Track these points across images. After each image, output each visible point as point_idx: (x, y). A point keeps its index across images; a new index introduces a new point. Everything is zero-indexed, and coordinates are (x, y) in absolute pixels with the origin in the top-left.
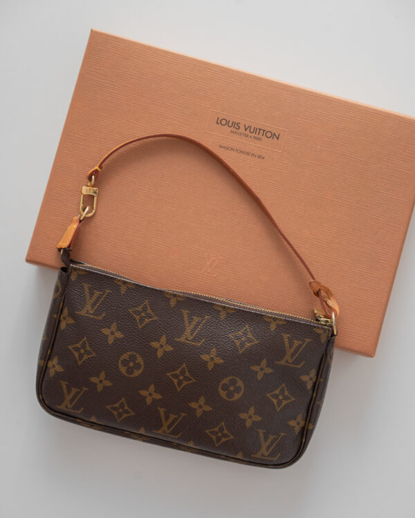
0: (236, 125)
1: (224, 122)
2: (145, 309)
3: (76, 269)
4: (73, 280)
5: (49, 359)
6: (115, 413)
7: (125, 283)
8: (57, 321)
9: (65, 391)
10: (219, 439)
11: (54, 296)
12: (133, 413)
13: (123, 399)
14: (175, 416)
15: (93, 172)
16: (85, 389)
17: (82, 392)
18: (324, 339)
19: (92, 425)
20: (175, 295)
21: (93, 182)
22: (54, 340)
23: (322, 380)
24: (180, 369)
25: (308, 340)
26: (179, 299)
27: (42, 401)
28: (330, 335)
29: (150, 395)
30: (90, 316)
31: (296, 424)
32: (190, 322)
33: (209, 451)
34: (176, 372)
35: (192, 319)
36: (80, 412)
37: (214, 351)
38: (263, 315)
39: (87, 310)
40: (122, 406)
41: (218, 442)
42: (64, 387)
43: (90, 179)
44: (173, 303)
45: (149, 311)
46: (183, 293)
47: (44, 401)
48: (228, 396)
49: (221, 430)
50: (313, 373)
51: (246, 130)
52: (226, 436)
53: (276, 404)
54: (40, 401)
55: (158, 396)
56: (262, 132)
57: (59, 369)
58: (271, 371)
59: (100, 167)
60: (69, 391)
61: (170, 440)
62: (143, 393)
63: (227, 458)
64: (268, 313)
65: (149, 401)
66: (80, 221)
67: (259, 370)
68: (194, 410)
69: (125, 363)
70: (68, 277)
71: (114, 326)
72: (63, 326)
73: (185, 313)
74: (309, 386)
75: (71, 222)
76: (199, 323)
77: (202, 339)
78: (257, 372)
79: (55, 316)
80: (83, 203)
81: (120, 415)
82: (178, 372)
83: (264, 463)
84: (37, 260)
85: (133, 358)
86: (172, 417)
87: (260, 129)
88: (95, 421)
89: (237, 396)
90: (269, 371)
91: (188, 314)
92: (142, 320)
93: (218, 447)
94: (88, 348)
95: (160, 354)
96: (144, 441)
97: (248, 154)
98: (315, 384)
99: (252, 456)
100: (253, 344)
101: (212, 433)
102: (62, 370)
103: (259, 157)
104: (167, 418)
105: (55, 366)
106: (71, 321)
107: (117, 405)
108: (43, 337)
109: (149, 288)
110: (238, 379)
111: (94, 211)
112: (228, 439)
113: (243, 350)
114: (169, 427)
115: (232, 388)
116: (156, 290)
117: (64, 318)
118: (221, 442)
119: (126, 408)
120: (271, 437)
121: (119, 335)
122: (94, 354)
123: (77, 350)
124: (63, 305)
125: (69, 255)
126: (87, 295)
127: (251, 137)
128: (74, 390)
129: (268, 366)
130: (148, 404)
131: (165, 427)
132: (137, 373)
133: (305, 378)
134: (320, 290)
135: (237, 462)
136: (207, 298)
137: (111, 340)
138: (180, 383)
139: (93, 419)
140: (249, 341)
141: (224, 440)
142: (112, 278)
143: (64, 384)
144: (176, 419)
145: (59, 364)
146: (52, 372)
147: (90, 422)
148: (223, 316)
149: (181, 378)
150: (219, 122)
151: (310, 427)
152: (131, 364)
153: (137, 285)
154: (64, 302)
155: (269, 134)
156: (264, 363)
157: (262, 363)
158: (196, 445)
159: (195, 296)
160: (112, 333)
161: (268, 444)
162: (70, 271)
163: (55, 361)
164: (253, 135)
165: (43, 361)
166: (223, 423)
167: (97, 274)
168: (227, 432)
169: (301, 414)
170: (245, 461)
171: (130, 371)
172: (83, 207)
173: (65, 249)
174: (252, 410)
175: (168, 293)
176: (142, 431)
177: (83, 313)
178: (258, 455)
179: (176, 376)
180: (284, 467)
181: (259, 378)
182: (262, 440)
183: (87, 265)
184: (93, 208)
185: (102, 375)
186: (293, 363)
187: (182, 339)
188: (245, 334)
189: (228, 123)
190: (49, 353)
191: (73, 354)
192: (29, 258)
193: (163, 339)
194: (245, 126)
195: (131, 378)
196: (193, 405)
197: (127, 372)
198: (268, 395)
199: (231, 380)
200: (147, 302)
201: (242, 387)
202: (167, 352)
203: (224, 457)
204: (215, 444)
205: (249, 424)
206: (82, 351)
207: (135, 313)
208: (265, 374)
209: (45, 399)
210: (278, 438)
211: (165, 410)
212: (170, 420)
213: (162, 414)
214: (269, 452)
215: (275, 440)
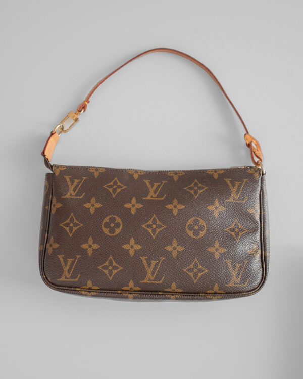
2: (115, 183)
4: (57, 175)
5: (47, 243)
6: (106, 272)
7: (97, 170)
8: (49, 211)
9: (63, 263)
10: (196, 275)
13: (111, 257)
14: (155, 262)
16: (78, 257)
17: (76, 261)
18: (257, 177)
24: (152, 220)
25: (246, 180)
26: (140, 174)
27: (46, 280)
28: (261, 174)
29: (132, 247)
30: (73, 197)
32: (152, 187)
34: (149, 223)
35: (153, 184)
36: (77, 280)
37: (175, 201)
39: (70, 193)
40: (111, 264)
41: (195, 278)
42: (62, 260)
44: (136, 177)
45: (119, 184)
48: (194, 234)
49: (196, 266)
50: (256, 206)
53: (234, 235)
54: (44, 279)
55: (138, 247)
57: (56, 245)
58: (224, 209)
60: (66, 262)
62: (126, 247)
65: (132, 252)
67: (214, 209)
68: (170, 252)
69: (107, 225)
72: (54, 211)
73: (147, 182)
74: (256, 218)
76: (159, 186)
77: (164, 195)
78: (213, 211)
79: (47, 207)
81: (111, 272)
85: (112, 220)
86: (153, 263)
88: (91, 287)
89: (202, 234)
90: (222, 209)
91: (149, 182)
92: (114, 191)
93: (197, 283)
94: (76, 221)
95: (133, 212)
98: (260, 216)
99: (226, 285)
100: (204, 190)
101: (189, 270)
102: (58, 246)
104: (149, 264)
105: (53, 245)
106: (59, 205)
107: (107, 264)
110: (199, 219)
112: (203, 273)
113: (197, 196)
114: (153, 273)
115: (196, 228)
117: (54, 206)
118: (198, 277)
119: (115, 264)
120: (238, 265)
121: (98, 205)
122: (81, 225)
123: (67, 225)
124: (52, 197)
128: (70, 260)
129: (220, 204)
130: (132, 256)
131: (149, 275)
132: (118, 231)
133: (251, 211)
134: (251, 142)
137: (93, 211)
138: (154, 231)
139: (90, 284)
140: (201, 188)
141: (200, 275)
143: (61, 257)
144: (157, 264)
145: (55, 242)
146: (50, 251)
147: (88, 289)
148: (175, 178)
149: (154, 226)
152: (112, 225)
154: (52, 194)
156: (217, 203)
157: (215, 203)
160: (93, 205)
161: (236, 272)
163: (51, 241)
165: (42, 246)
166: (196, 260)
168: (201, 267)
174: (217, 244)
176: (131, 285)
178: (232, 284)
179: (149, 226)
181: (216, 216)
182: (231, 269)
185: (91, 240)
186: (239, 199)
187: (149, 197)
191: (65, 230)
193: (134, 200)
195: (114, 236)
196: (169, 248)
197: (110, 232)
198: (227, 230)
199: (194, 220)
200: (116, 179)
201: (205, 225)
202: (139, 209)
203: (203, 294)
204: (193, 281)
205: (217, 256)
206: (71, 225)
207: (108, 187)
208: (220, 212)
209: (48, 277)
210: (243, 265)
211: (147, 258)
212: (152, 266)
213: (145, 262)
214: (239, 279)
215: (241, 267)
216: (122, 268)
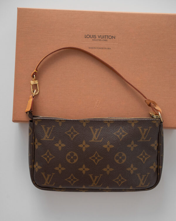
0: (94, 36)
1: (88, 36)
2: (72, 130)
3: (36, 119)
4: (36, 125)
5: (34, 164)
6: (70, 182)
7: (60, 120)
8: (33, 146)
9: (45, 177)
10: (120, 183)
11: (29, 134)
12: (78, 180)
13: (72, 175)
15: (34, 73)
16: (53, 174)
17: (52, 176)
18: (157, 125)
19: (60, 190)
20: (84, 121)
21: (35, 78)
22: (34, 155)
23: (161, 144)
24: (95, 155)
25: (150, 127)
26: (87, 122)
27: (35, 184)
28: (160, 123)
29: (84, 169)
30: (48, 140)
31: (154, 168)
32: (94, 132)
33: (117, 189)
34: (93, 156)
35: (95, 130)
36: (53, 185)
37: (108, 142)
38: (127, 121)
39: (46, 137)
40: (72, 178)
41: (120, 184)
42: (44, 175)
43: (33, 77)
44: (84, 125)
45: (75, 131)
46: (88, 119)
47: (36, 184)
48: (119, 161)
49: (120, 178)
50: (156, 142)
51: (99, 38)
52: (122, 180)
53: (142, 160)
55: (88, 169)
56: (107, 37)
57: (40, 167)
59: (36, 70)
60: (46, 177)
61: (98, 188)
62: (80, 169)
63: (125, 190)
64: (129, 119)
65: (84, 172)
66: (33, 97)
67: (131, 146)
68: (106, 172)
69: (69, 157)
70: (34, 124)
71: (60, 142)
72: (37, 147)
73: (91, 128)
74: (156, 148)
75: (29, 99)
76: (98, 131)
77: (102, 138)
78: (130, 147)
79: (32, 143)
80: (33, 89)
81: (72, 182)
82: (94, 156)
83: (143, 189)
84: (18, 120)
85: (72, 154)
86: (96, 177)
87: (106, 36)
89: (124, 161)
90: (136, 146)
91: (93, 128)
92: (72, 136)
93: (120, 186)
94: (50, 155)
95: (84, 150)
96: (86, 191)
97: (102, 48)
98: (158, 147)
99: (137, 187)
100: (125, 135)
101: (116, 180)
102: (41, 167)
103: (108, 49)
104: (94, 178)
105: (37, 167)
106: (40, 144)
107: (70, 178)
108: (29, 155)
109: (72, 120)
110: (122, 153)
111: (38, 91)
112: (124, 181)
113: (122, 139)
114: (96, 182)
115: (120, 158)
116: (75, 121)
117: (36, 144)
118: (121, 184)
119: (74, 178)
120: (144, 176)
121: (63, 145)
122: (54, 157)
123: (46, 156)
124: (34, 138)
125: (32, 113)
126: (45, 130)
127: (102, 40)
128: (49, 176)
129: (135, 143)
130: (84, 174)
131: (94, 183)
132: (75, 161)
133: (153, 145)
134: (150, 103)
135: (130, 191)
136: (100, 119)
137: (60, 148)
138: (96, 161)
139: (60, 187)
140: (124, 134)
141: (122, 182)
142: (54, 120)
143: (43, 174)
144: (98, 178)
145: (39, 165)
146: (36, 170)
148: (109, 125)
149: (96, 158)
150: (86, 37)
151: (160, 167)
152: (72, 157)
153: (66, 120)
154: (34, 136)
155: (110, 37)
156: (133, 142)
157: (132, 143)
158: (110, 188)
159: (94, 119)
160: (60, 145)
161: (143, 179)
162: (34, 121)
163: (37, 164)
164: (103, 39)
165: (31, 166)
166: (120, 175)
167: (46, 119)
168: (123, 178)
169: (155, 163)
170: (134, 190)
172: (33, 91)
173: (29, 112)
174: (132, 166)
175: (81, 121)
176: (84, 187)
177: (44, 139)
178: (140, 186)
179: (94, 158)
180: (153, 189)
181: (132, 150)
182: (140, 178)
183: (41, 117)
184: (38, 90)
185: (60, 166)
186: (146, 139)
187: (93, 140)
188: (121, 131)
189: (90, 36)
190: (33, 161)
191: (44, 159)
192: (14, 120)
193: (84, 142)
194: (98, 36)
195: (73, 164)
196: (105, 170)
197: (71, 161)
198: (138, 157)
199: (119, 154)
200: (72, 127)
201: (125, 156)
202: (87, 148)
203: (124, 190)
204: (118, 185)
205: (132, 172)
206: (48, 157)
207: (68, 133)
208: (134, 148)
209: (36, 183)
211: (92, 175)
212: (96, 179)
213: (91, 177)
214: (144, 183)
215: (146, 177)
216: (79, 180)
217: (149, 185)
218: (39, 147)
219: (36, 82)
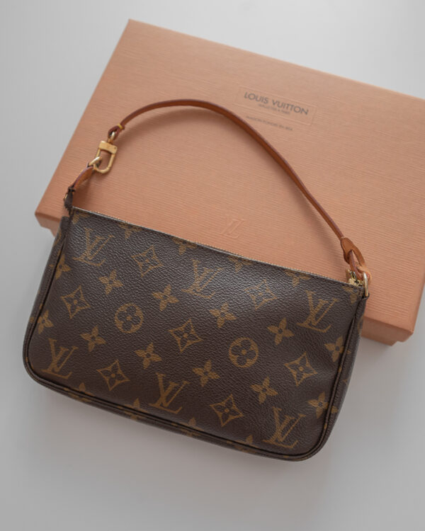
0: (265, 100)
1: (252, 97)
2: (150, 255)
3: (78, 211)
4: (74, 223)
5: (40, 315)
6: (107, 379)
7: (130, 226)
8: (53, 271)
9: (53, 350)
10: (225, 417)
13: (117, 361)
14: (176, 385)
15: (114, 128)
16: (75, 348)
18: (354, 300)
19: (81, 396)
20: (185, 242)
22: (48, 292)
23: (349, 352)
24: (184, 325)
25: (335, 300)
26: (189, 246)
27: (28, 365)
28: (361, 296)
29: (148, 356)
30: (88, 263)
31: (318, 405)
32: (200, 273)
33: (213, 433)
34: (179, 329)
35: (203, 270)
37: (225, 306)
38: (284, 269)
39: (86, 256)
40: (115, 369)
41: (224, 421)
42: (53, 346)
43: (110, 134)
44: (182, 250)
45: (155, 257)
47: (30, 365)
48: (239, 361)
49: (229, 405)
50: (340, 341)
52: (234, 413)
53: (295, 376)
54: (25, 364)
55: (157, 358)
56: (290, 107)
57: (49, 324)
58: (291, 335)
59: (122, 124)
60: (57, 351)
62: (141, 353)
63: (233, 445)
65: (146, 363)
66: (88, 166)
67: (277, 331)
68: (199, 377)
69: (122, 316)
70: (70, 221)
72: (58, 275)
73: (195, 262)
74: (335, 357)
76: (210, 275)
77: (212, 292)
78: (275, 334)
79: (52, 266)
81: (112, 382)
82: (182, 329)
83: (277, 451)
85: (131, 311)
86: (172, 385)
87: (288, 105)
88: (83, 390)
89: (250, 363)
90: (289, 334)
91: (198, 264)
92: (145, 267)
93: (224, 427)
94: (82, 298)
95: (162, 306)
98: (341, 355)
99: (264, 440)
100: (271, 299)
101: (218, 408)
102: (52, 325)
103: (287, 128)
104: (166, 387)
105: (46, 322)
106: (67, 269)
107: (110, 368)
109: (156, 232)
110: (252, 342)
111: (108, 168)
112: (236, 417)
113: (259, 306)
114: (168, 398)
115: (244, 352)
116: (164, 235)
117: (61, 267)
118: (228, 421)
119: (120, 372)
120: (288, 419)
121: (118, 284)
122: (88, 306)
123: (70, 301)
124: (61, 253)
126: (88, 240)
128: (63, 350)
129: (288, 327)
130: (145, 367)
131: (162, 400)
132: (134, 329)
133: (330, 347)
134: (351, 251)
135: (245, 451)
137: (108, 290)
138: (184, 342)
139: (82, 388)
140: (267, 296)
141: (231, 418)
142: (116, 221)
143: (52, 342)
144: (177, 388)
145: (49, 318)
146: (40, 329)
147: (78, 392)
148: (238, 268)
149: (185, 336)
150: (247, 96)
151: (334, 411)
152: (129, 318)
153: (143, 229)
154: (62, 250)
155: (297, 109)
156: (283, 323)
157: (281, 324)
158: (198, 425)
160: (111, 282)
161: (283, 426)
162: (72, 213)
163: (46, 315)
164: (281, 109)
165: (34, 317)
166: (231, 396)
167: (101, 217)
168: (236, 408)
169: (323, 394)
170: (255, 448)
171: (127, 326)
174: (267, 382)
175: (177, 239)
176: (136, 405)
177: (81, 259)
178: (272, 441)
179: (179, 334)
180: (301, 459)
181: (277, 342)
182: (277, 421)
186: (318, 326)
187: (190, 291)
188: (263, 289)
189: (256, 97)
190: (40, 308)
191: (65, 306)
192: (38, 212)
193: (168, 290)
194: (273, 101)
195: (128, 334)
196: (198, 371)
197: (124, 327)
198: (287, 365)
199: (243, 341)
200: (152, 248)
201: (257, 352)
202: (170, 304)
203: (231, 443)
204: (220, 424)
205: (262, 399)
206: (75, 302)
207: (139, 259)
208: (284, 338)
209: (31, 362)
210: (295, 420)
211: (165, 376)
212: (170, 389)
213: (160, 380)
214: (284, 437)
215: (292, 422)
216: (128, 380)
217: (295, 447)
218: (65, 275)
219: (113, 149)
